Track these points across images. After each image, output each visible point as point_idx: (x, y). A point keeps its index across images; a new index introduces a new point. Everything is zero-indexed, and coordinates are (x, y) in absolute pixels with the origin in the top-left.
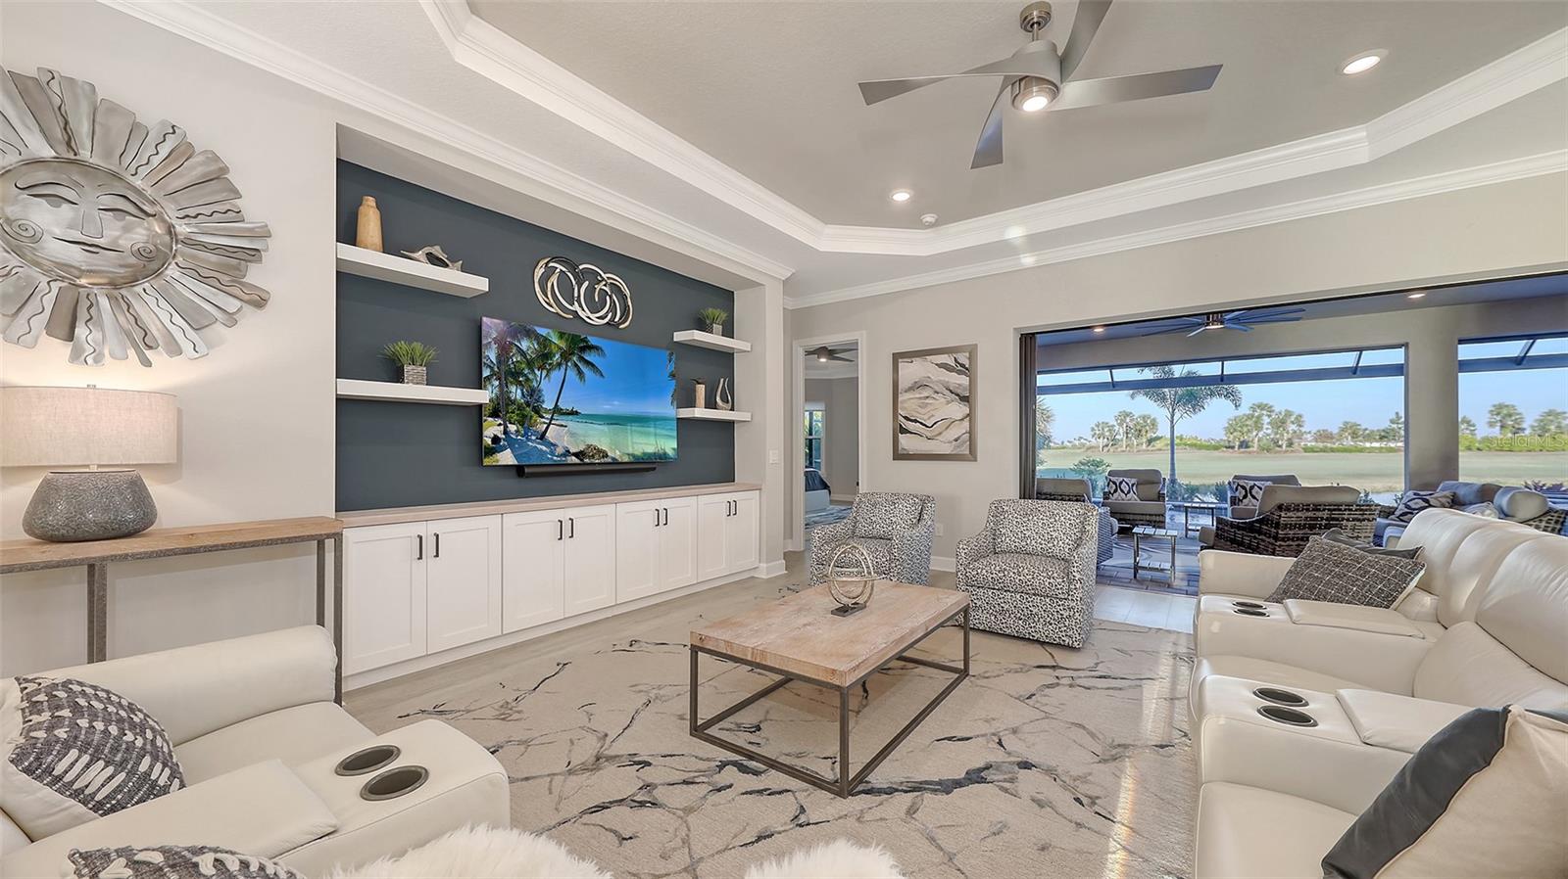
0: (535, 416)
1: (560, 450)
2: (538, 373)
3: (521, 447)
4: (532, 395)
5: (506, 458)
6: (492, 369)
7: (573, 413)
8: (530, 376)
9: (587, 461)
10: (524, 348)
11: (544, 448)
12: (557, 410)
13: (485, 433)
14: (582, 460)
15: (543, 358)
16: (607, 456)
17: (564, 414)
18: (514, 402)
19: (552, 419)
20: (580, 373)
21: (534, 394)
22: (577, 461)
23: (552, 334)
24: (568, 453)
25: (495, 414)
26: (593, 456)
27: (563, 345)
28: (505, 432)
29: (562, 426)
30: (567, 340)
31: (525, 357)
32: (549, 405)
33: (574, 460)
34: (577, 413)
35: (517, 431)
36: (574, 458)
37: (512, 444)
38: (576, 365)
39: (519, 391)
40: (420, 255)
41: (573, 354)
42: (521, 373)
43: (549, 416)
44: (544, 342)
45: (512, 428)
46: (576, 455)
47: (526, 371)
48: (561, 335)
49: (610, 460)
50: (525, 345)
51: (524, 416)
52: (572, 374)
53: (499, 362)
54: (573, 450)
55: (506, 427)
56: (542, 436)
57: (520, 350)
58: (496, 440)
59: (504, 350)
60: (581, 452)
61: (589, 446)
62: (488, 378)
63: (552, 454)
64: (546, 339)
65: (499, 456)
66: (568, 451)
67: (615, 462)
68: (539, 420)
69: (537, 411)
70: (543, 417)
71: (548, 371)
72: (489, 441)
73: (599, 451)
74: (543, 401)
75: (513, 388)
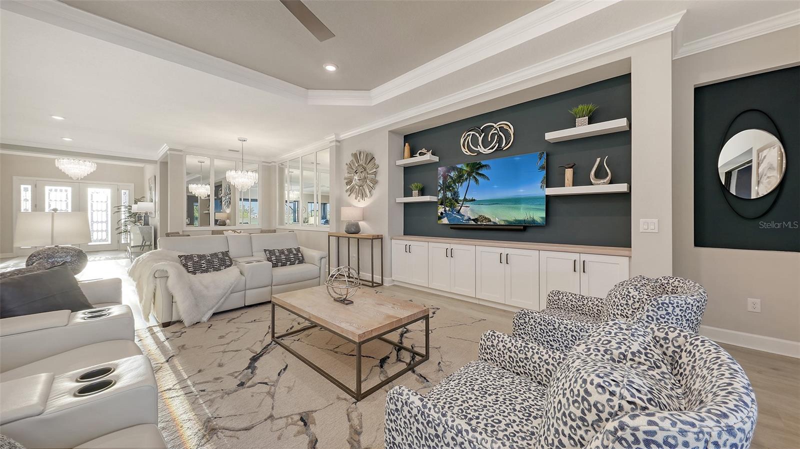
0: (456, 203)
1: (466, 218)
2: (457, 185)
3: (450, 216)
4: (454, 195)
5: (445, 221)
6: (441, 186)
7: (473, 200)
8: (454, 187)
9: (479, 223)
10: (452, 175)
11: (459, 217)
12: (465, 200)
13: (439, 211)
14: (476, 223)
15: (460, 179)
16: (490, 221)
17: (468, 201)
18: (448, 198)
19: (463, 204)
20: (476, 180)
21: (456, 194)
22: (474, 223)
23: (463, 166)
24: (469, 219)
25: (441, 204)
26: (482, 221)
27: (468, 169)
28: (445, 211)
29: (467, 207)
30: (470, 166)
31: (453, 179)
32: (461, 198)
33: (473, 222)
34: (474, 200)
35: (449, 210)
36: (472, 221)
37: (447, 215)
38: (474, 177)
39: (450, 194)
40: (418, 155)
41: (473, 172)
42: (451, 186)
43: (461, 203)
44: (460, 170)
45: (447, 209)
46: (473, 220)
47: (453, 185)
48: (468, 165)
49: (492, 224)
50: (452, 174)
51: (452, 204)
52: (472, 182)
53: (443, 184)
54: (472, 218)
55: (445, 208)
56: (459, 212)
57: (451, 178)
58: (442, 213)
59: (445, 178)
60: (476, 219)
61: (480, 216)
62: (440, 191)
63: (462, 219)
64: (461, 169)
65: (443, 220)
66: (470, 218)
67: (495, 224)
68: (458, 205)
69: (457, 201)
70: (459, 203)
71: (462, 183)
72: (440, 214)
73: (486, 218)
74: (459, 197)
75: (448, 193)
